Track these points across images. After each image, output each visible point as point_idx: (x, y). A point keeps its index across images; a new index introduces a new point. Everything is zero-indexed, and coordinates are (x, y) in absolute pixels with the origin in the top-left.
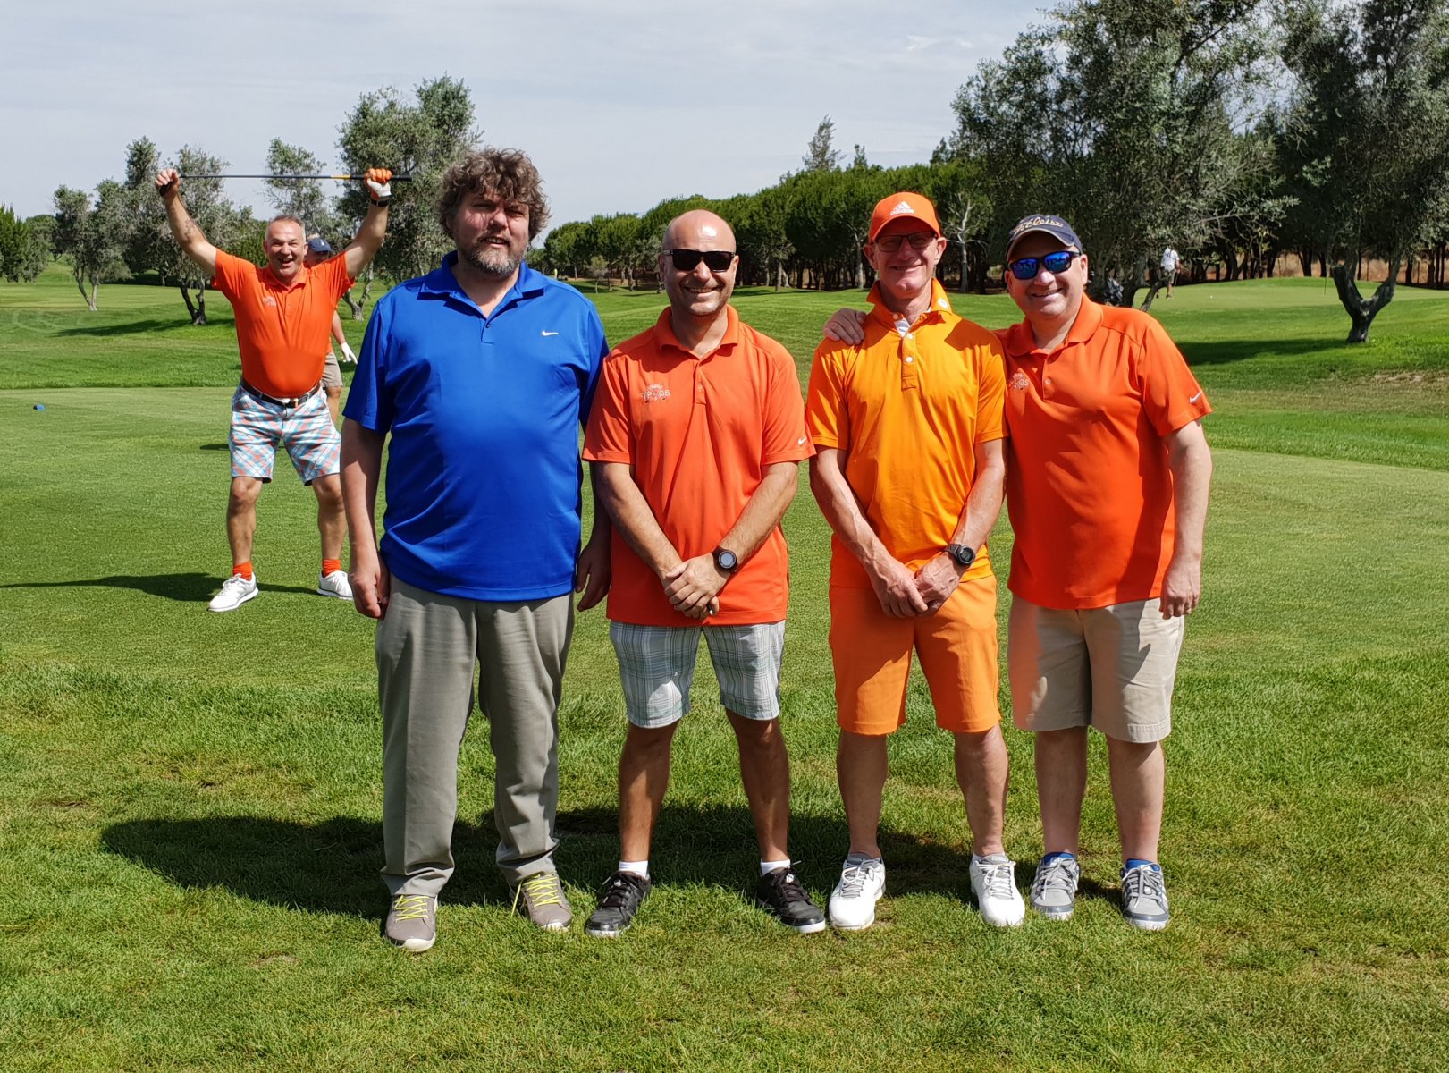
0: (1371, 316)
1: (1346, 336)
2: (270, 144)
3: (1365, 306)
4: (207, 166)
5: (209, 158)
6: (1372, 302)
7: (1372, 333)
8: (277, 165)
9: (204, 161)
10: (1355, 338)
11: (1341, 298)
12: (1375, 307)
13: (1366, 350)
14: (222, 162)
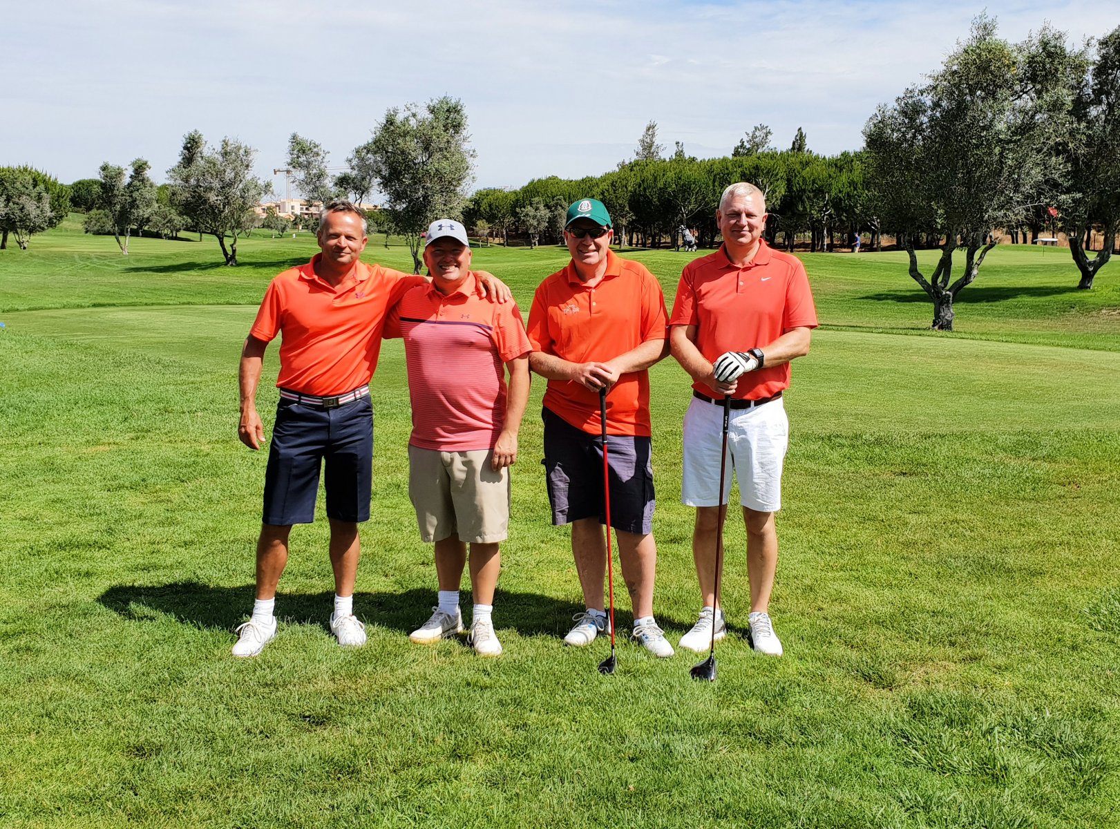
0: (1095, 271)
1: (1077, 284)
2: (290, 137)
3: (1090, 264)
4: (242, 152)
5: (243, 146)
6: (1095, 261)
7: (1095, 283)
8: (295, 152)
9: (239, 148)
10: (1083, 286)
11: (1074, 258)
12: (1097, 265)
13: (1093, 294)
14: (252, 149)
